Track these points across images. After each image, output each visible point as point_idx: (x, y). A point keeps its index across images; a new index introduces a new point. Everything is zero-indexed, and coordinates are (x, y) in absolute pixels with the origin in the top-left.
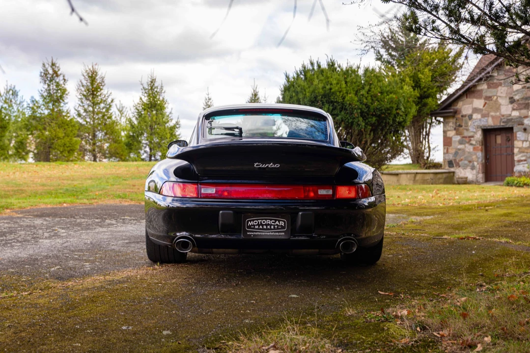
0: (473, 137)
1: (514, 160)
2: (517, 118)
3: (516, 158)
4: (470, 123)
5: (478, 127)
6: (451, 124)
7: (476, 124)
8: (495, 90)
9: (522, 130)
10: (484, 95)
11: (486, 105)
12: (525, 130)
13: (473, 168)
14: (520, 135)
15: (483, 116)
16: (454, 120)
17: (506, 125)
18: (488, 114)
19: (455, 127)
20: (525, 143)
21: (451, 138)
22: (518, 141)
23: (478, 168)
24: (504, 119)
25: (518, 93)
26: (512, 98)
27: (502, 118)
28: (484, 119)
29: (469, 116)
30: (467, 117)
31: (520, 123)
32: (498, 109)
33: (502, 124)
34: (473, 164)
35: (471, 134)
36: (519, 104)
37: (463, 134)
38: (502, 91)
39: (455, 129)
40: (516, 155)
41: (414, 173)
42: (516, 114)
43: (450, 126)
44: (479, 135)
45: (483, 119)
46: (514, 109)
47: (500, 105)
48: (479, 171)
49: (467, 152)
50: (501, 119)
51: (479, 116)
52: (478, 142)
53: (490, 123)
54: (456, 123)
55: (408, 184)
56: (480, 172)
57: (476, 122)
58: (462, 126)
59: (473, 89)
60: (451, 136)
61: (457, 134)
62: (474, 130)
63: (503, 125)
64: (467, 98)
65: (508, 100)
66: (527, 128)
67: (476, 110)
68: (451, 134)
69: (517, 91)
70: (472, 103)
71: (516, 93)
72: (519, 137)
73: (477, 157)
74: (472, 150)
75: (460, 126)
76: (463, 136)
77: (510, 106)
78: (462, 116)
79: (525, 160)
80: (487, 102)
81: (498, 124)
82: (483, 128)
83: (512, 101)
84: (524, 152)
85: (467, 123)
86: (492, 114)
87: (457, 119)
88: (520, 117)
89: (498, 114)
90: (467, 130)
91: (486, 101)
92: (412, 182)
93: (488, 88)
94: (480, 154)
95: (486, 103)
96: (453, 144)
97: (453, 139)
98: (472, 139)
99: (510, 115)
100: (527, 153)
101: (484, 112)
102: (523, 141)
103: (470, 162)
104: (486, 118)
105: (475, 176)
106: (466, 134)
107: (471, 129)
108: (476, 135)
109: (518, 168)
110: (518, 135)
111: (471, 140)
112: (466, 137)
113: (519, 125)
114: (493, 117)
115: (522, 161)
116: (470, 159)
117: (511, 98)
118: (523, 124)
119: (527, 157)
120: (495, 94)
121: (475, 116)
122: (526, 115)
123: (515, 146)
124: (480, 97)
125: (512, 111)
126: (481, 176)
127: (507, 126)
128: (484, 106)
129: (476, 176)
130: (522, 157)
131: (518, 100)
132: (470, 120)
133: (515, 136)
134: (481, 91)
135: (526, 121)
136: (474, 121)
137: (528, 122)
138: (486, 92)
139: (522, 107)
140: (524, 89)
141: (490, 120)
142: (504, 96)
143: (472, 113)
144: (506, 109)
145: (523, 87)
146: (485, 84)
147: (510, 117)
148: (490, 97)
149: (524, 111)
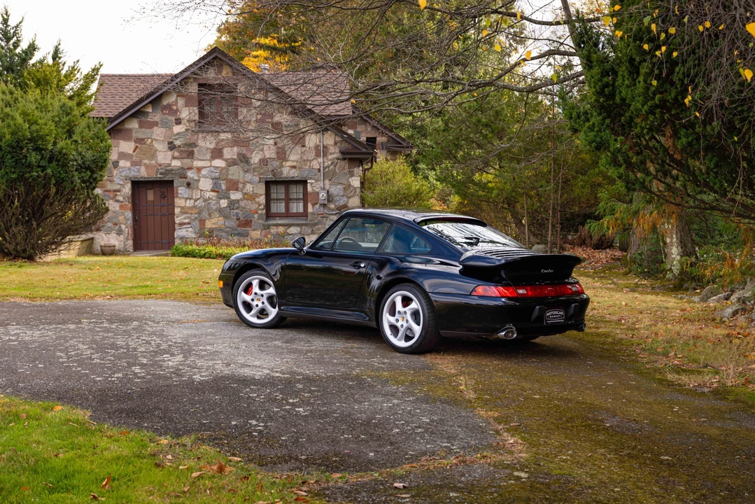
0: (119, 191)
1: (175, 223)
2: (179, 169)
3: (177, 220)
4: (115, 172)
5: (126, 178)
7: (124, 174)
8: (149, 130)
9: (185, 185)
10: (134, 135)
11: (137, 150)
12: (188, 185)
13: (120, 232)
14: (182, 191)
15: (134, 164)
17: (165, 177)
18: (140, 162)
20: (188, 201)
22: (180, 198)
23: (127, 232)
24: (162, 169)
25: (179, 138)
26: (172, 142)
27: (159, 168)
28: (135, 168)
29: (113, 163)
30: (111, 164)
31: (182, 176)
32: (153, 155)
33: (159, 176)
34: (120, 227)
35: (118, 187)
36: (181, 151)
37: (106, 187)
38: (158, 132)
40: (177, 217)
42: (176, 163)
44: (127, 189)
45: (132, 168)
46: (174, 158)
47: (156, 151)
48: (128, 236)
49: (112, 211)
50: (158, 170)
51: (128, 164)
52: (127, 199)
53: (143, 173)
56: (129, 238)
57: (123, 171)
59: (119, 127)
62: (121, 182)
63: (160, 178)
64: (111, 138)
65: (166, 145)
66: (191, 181)
67: (123, 156)
69: (178, 134)
70: (117, 145)
71: (177, 137)
72: (181, 194)
73: (125, 218)
74: (118, 209)
76: (106, 189)
77: (170, 153)
79: (189, 223)
80: (139, 145)
81: (154, 176)
82: (133, 179)
83: (172, 147)
84: (187, 213)
85: (111, 172)
86: (146, 161)
88: (182, 168)
89: (154, 162)
90: (111, 181)
91: (137, 145)
93: (140, 127)
94: (129, 214)
95: (137, 147)
98: (118, 193)
99: (170, 165)
100: (191, 214)
101: (134, 158)
102: (186, 199)
103: (115, 224)
104: (138, 167)
105: (122, 243)
106: (110, 187)
107: (118, 180)
108: (124, 189)
109: (179, 233)
110: (180, 191)
111: (116, 195)
112: (109, 191)
113: (181, 178)
114: (147, 166)
115: (185, 224)
116: (115, 221)
117: (170, 143)
118: (186, 178)
119: (191, 219)
120: (149, 136)
121: (122, 163)
122: (189, 166)
123: (176, 205)
124: (128, 139)
125: (171, 160)
126: (130, 242)
127: (166, 179)
128: (134, 152)
129: (125, 243)
130: (185, 219)
131: (180, 146)
132: (115, 168)
133: (175, 191)
134: (130, 130)
135: (190, 174)
136: (121, 170)
137: (193, 175)
138: (136, 132)
139: (185, 155)
140: (187, 132)
141: (143, 169)
142: (162, 139)
143: (118, 158)
144: (164, 157)
145: (187, 130)
146: (136, 121)
147: (170, 168)
148: (143, 140)
149: (186, 161)
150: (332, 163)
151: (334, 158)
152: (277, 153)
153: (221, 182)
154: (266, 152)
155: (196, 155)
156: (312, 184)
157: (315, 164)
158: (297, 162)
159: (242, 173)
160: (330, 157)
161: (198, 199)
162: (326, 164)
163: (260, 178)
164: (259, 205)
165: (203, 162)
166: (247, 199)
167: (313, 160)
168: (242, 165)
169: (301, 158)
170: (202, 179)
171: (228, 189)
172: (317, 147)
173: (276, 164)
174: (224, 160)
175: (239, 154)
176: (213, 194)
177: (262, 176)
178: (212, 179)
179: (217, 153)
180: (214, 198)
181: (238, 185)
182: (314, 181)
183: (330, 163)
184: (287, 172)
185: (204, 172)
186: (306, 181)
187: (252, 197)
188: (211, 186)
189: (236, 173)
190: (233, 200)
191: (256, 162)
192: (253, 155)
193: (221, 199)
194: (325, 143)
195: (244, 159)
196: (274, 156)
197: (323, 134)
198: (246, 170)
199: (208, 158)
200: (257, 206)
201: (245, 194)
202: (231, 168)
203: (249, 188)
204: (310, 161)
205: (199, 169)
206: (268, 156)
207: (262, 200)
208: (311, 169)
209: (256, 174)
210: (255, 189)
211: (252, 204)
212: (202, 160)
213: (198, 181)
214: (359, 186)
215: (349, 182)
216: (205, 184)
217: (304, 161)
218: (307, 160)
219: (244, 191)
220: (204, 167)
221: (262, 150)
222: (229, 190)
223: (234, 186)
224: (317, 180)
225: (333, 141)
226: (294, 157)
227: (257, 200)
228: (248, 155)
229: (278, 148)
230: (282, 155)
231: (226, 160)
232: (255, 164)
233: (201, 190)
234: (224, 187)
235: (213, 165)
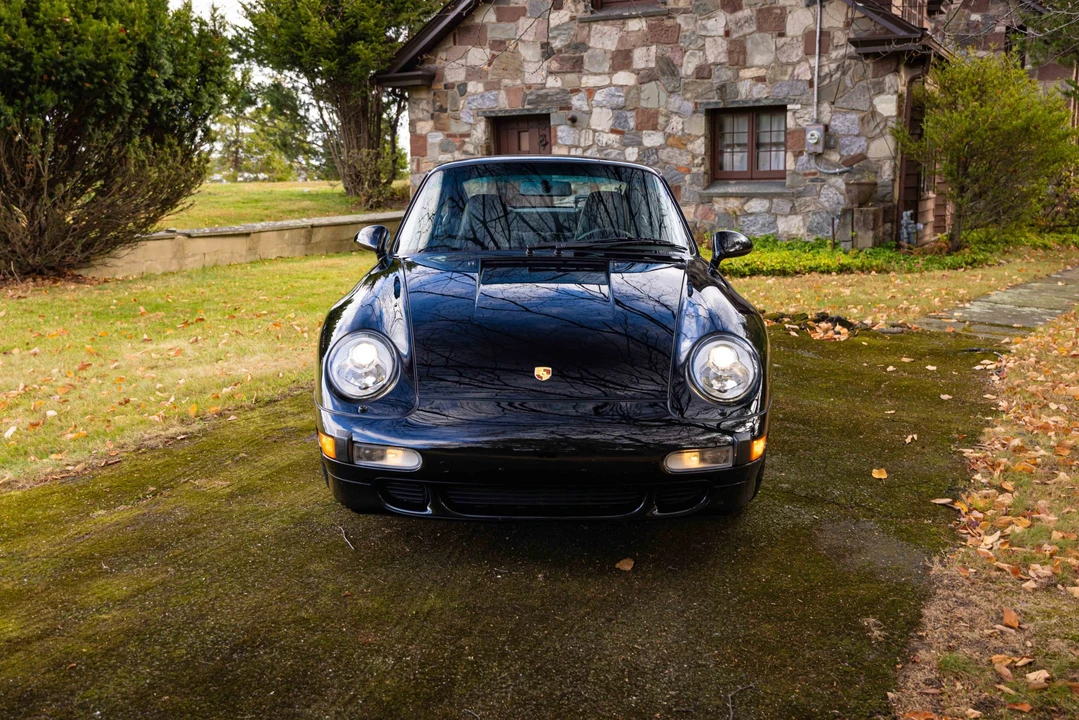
0: (468, 135)
2: (558, 94)
4: (462, 103)
5: (478, 112)
6: (424, 105)
7: (474, 105)
8: (512, 25)
9: (568, 122)
10: (491, 35)
11: (494, 62)
12: (573, 120)
14: (563, 132)
16: (431, 95)
17: (536, 109)
18: (499, 82)
19: (431, 111)
20: (572, 150)
21: (424, 138)
22: (560, 146)
24: (531, 94)
25: (559, 34)
26: (548, 43)
27: (528, 92)
28: (490, 95)
29: (458, 86)
30: (456, 89)
31: (564, 105)
32: (519, 71)
33: (527, 107)
35: (465, 129)
36: (562, 59)
37: (449, 128)
38: (526, 27)
39: (432, 117)
41: (303, 227)
42: (554, 83)
43: (423, 110)
44: (480, 132)
45: (488, 94)
46: (551, 73)
47: (523, 61)
51: (480, 88)
52: (479, 148)
53: (503, 103)
54: (434, 102)
55: (285, 255)
57: (474, 100)
58: (445, 110)
59: (467, 23)
60: (424, 132)
61: (437, 129)
62: (471, 121)
63: (528, 110)
64: (455, 44)
65: (539, 50)
66: (578, 115)
67: (474, 73)
68: (425, 127)
69: (558, 27)
70: (464, 55)
71: (556, 33)
72: (561, 138)
75: (443, 109)
76: (449, 132)
77: (544, 64)
78: (446, 86)
80: (496, 53)
81: (519, 106)
82: (488, 114)
83: (547, 52)
85: (455, 103)
86: (507, 82)
87: (435, 94)
88: (564, 91)
89: (519, 82)
90: (457, 119)
91: (493, 52)
92: (300, 248)
93: (499, 20)
95: (494, 56)
96: (429, 152)
97: (430, 140)
98: (467, 140)
99: (543, 86)
101: (490, 77)
102: (569, 147)
104: (494, 92)
106: (455, 128)
107: (466, 117)
108: (475, 133)
110: (559, 134)
111: (464, 143)
112: (454, 136)
113: (561, 109)
114: (508, 90)
117: (545, 46)
118: (569, 108)
120: (512, 36)
121: (472, 87)
122: (575, 85)
124: (479, 43)
125: (546, 78)
127: (538, 112)
128: (489, 65)
131: (560, 51)
132: (462, 96)
133: (553, 134)
134: (483, 27)
135: (577, 102)
136: (470, 98)
137: (580, 103)
138: (493, 30)
139: (567, 67)
140: (572, 23)
141: (503, 95)
142: (531, 39)
143: (466, 78)
144: (536, 73)
145: (572, 19)
146: (492, 10)
147: (544, 91)
148: (502, 42)
149: (571, 77)
150: (838, 67)
151: (844, 56)
152: (730, 52)
153: (629, 114)
154: (708, 53)
155: (586, 66)
156: (795, 112)
157: (804, 72)
158: (767, 68)
159: (663, 95)
160: (834, 54)
161: (589, 147)
162: (826, 70)
163: (696, 104)
164: (694, 157)
165: (597, 78)
166: (671, 146)
167: (799, 62)
168: (664, 80)
169: (776, 60)
170: (596, 111)
171: (640, 127)
172: (808, 36)
173: (726, 75)
174: (633, 72)
175: (660, 59)
176: (613, 136)
177: (699, 101)
178: (613, 109)
179: (622, 59)
180: (616, 145)
181: (657, 118)
182: (799, 106)
183: (833, 66)
184: (749, 90)
185: (599, 97)
186: (785, 106)
187: (680, 142)
188: (611, 122)
189: (653, 96)
190: (648, 148)
191: (689, 72)
192: (685, 59)
193: (626, 146)
194: (825, 26)
195: (667, 69)
196: (723, 58)
197: (822, 7)
198: (670, 89)
199: (607, 70)
200: (690, 158)
201: (670, 135)
202: (644, 87)
203: (676, 123)
204: (794, 65)
205: (591, 92)
206: (711, 60)
207: (699, 146)
208: (794, 79)
209: (688, 95)
210: (686, 125)
211: (681, 154)
212: (595, 74)
213: (590, 113)
214: (894, 114)
215: (872, 105)
216: (601, 119)
217: (782, 65)
218: (788, 64)
219: (668, 130)
220: (600, 88)
221: (702, 48)
222: (642, 130)
223: (649, 120)
224: (805, 105)
225: (843, 19)
226: (761, 58)
227: (690, 147)
228: (677, 61)
229: (732, 42)
230: (738, 54)
231: (637, 72)
232: (688, 77)
233: (595, 131)
234: (632, 124)
235: (614, 82)
